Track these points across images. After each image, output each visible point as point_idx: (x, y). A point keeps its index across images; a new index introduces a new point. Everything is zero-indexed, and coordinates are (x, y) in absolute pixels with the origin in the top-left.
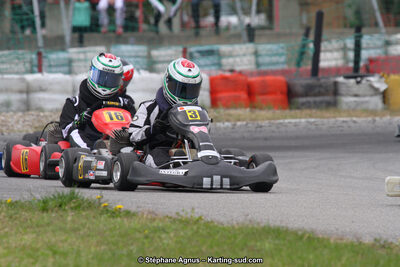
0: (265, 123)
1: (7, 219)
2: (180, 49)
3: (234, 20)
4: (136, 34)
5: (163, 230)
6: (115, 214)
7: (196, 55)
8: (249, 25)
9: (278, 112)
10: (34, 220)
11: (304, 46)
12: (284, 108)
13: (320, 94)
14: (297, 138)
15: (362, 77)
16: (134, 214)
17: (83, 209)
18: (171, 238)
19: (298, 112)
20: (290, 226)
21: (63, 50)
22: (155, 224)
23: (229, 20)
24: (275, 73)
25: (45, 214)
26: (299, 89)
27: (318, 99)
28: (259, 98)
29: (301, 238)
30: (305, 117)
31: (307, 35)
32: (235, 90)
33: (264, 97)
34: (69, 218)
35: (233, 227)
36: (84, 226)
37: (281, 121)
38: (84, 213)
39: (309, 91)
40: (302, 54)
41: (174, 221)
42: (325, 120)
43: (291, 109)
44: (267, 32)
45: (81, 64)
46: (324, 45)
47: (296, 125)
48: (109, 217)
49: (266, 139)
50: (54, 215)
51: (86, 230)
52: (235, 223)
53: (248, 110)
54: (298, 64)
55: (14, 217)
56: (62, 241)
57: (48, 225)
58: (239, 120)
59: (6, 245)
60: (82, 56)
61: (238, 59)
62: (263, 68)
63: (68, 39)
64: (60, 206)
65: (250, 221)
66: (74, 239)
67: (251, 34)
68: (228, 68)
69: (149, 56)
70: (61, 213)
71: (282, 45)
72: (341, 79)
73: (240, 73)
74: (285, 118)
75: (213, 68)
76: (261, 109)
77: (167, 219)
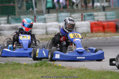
1: (24, 70)
3: (98, 4)
4: (66, 9)
5: (74, 72)
6: (59, 67)
7: (86, 16)
9: (113, 34)
10: (32, 70)
16: (65, 67)
18: (77, 75)
21: (43, 15)
22: (72, 71)
23: (97, 4)
24: (112, 21)
25: (36, 68)
28: (106, 30)
32: (99, 27)
33: (108, 29)
34: (44, 69)
35: (97, 71)
36: (48, 71)
38: (49, 67)
41: (78, 69)
43: (117, 33)
48: (57, 68)
50: (39, 68)
51: (49, 73)
55: (26, 69)
57: (37, 71)
58: (100, 37)
59: (23, 78)
60: (49, 17)
61: (99, 17)
62: (108, 20)
64: (41, 65)
65: (102, 69)
67: (104, 9)
68: (96, 20)
70: (41, 67)
71: (114, 12)
73: (101, 21)
74: (115, 36)
75: (92, 20)
77: (75, 69)
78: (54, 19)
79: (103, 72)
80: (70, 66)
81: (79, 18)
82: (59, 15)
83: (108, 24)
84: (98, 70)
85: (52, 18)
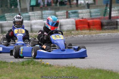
0: (94, 35)
1: (11, 68)
2: (65, 11)
3: (82, 2)
4: (51, 7)
5: (63, 71)
7: (71, 13)
8: (88, 3)
9: (98, 31)
10: (19, 68)
11: (106, 9)
12: (100, 30)
13: (112, 25)
14: (105, 39)
16: (53, 66)
17: (36, 65)
18: (65, 73)
19: (105, 31)
20: (104, 68)
21: (27, 13)
22: (60, 69)
24: (96, 19)
25: (23, 66)
26: (105, 24)
27: (111, 27)
28: (91, 27)
29: (108, 72)
30: (107, 33)
31: (107, 6)
32: (84, 25)
33: (93, 27)
34: (31, 68)
35: (85, 69)
36: (36, 70)
37: (99, 34)
38: (36, 66)
39: (108, 24)
40: (105, 12)
41: (66, 68)
42: (114, 34)
43: (102, 30)
44: (94, 5)
45: (33, 17)
46: (113, 9)
47: (104, 35)
48: (45, 67)
49: (94, 40)
50: (26, 67)
51: (37, 71)
52: (86, 68)
53: (88, 31)
54: (104, 15)
55: (13, 68)
56: (29, 75)
57: (24, 70)
58: (85, 34)
59: (11, 77)
60: (33, 15)
61: (84, 14)
62: (93, 17)
63: (28, 9)
64: (28, 63)
65: (91, 67)
66: (33, 75)
68: (81, 17)
69: (55, 14)
70: (28, 66)
71: (99, 9)
73: (85, 19)
74: (100, 33)
75: (76, 17)
76: (92, 30)
77: (63, 67)
78: (39, 17)
79: (92, 70)
80: (58, 64)
81: (64, 15)
82: (44, 12)
83: (93, 21)
84: (87, 68)
85: (37, 16)
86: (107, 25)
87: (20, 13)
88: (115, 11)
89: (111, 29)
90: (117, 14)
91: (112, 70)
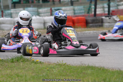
2: (49, 8)
4: (33, 4)
5: (54, 68)
6: (36, 63)
9: (83, 29)
10: (9, 66)
11: (90, 7)
12: (85, 28)
13: (97, 23)
15: (111, 16)
16: (43, 63)
17: (26, 62)
18: (56, 70)
21: (9, 10)
22: (50, 66)
25: (13, 64)
26: (90, 21)
27: (96, 24)
28: (76, 24)
29: (100, 69)
33: (78, 24)
34: (21, 65)
39: (93, 21)
41: (56, 65)
42: (99, 31)
43: (87, 28)
44: (77, 2)
46: (98, 6)
50: (16, 64)
51: (27, 68)
54: (88, 13)
55: (2, 65)
56: (20, 72)
57: (14, 67)
59: (1, 74)
64: (18, 61)
66: (24, 72)
67: (72, 3)
69: (38, 11)
70: (18, 63)
72: (104, 18)
76: (77, 28)
77: (54, 64)
79: (83, 66)
80: (48, 61)
81: (48, 13)
83: (78, 19)
86: (92, 23)
87: (3, 10)
88: (100, 8)
89: (96, 26)
90: (102, 11)
91: (104, 67)
